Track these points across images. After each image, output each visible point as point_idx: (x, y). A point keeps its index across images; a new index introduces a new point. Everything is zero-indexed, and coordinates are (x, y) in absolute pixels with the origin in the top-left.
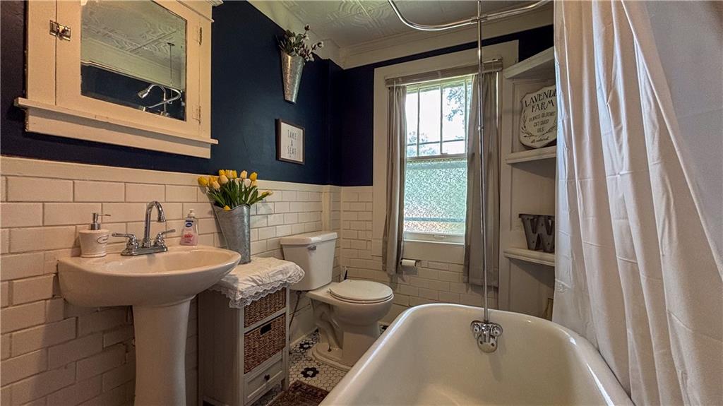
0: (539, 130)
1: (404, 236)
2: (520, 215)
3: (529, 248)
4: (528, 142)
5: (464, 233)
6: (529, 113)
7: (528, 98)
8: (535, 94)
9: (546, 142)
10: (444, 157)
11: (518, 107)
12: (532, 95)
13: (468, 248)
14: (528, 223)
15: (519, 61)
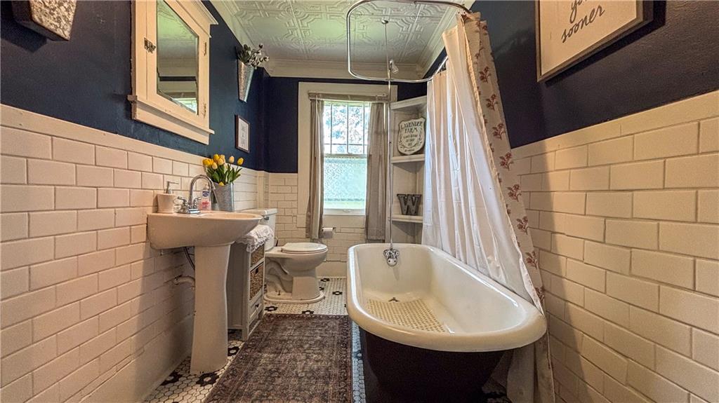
0: (409, 145)
1: (324, 211)
2: (398, 195)
3: (403, 214)
4: (403, 151)
5: (365, 208)
6: (404, 134)
7: (403, 124)
8: (407, 122)
9: (413, 152)
10: (350, 155)
11: (397, 128)
12: (406, 123)
13: (367, 217)
14: (402, 199)
15: (398, 100)
